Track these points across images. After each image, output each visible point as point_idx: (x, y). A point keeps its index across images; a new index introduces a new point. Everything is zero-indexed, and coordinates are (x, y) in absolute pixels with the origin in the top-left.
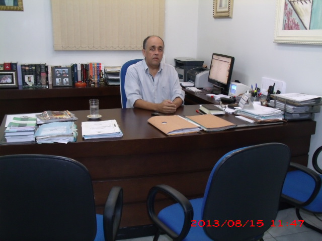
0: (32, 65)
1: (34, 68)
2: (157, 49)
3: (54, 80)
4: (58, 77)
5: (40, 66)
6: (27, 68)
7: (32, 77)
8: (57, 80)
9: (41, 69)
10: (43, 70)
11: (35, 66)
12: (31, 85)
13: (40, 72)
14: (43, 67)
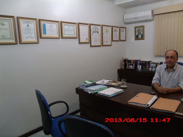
0: (143, 61)
1: (144, 62)
2: (169, 58)
3: (149, 69)
4: (151, 67)
5: (146, 62)
6: (141, 62)
7: (141, 66)
8: (150, 68)
9: (146, 63)
10: (147, 64)
11: (145, 62)
12: (140, 69)
13: (146, 64)
14: (147, 62)
